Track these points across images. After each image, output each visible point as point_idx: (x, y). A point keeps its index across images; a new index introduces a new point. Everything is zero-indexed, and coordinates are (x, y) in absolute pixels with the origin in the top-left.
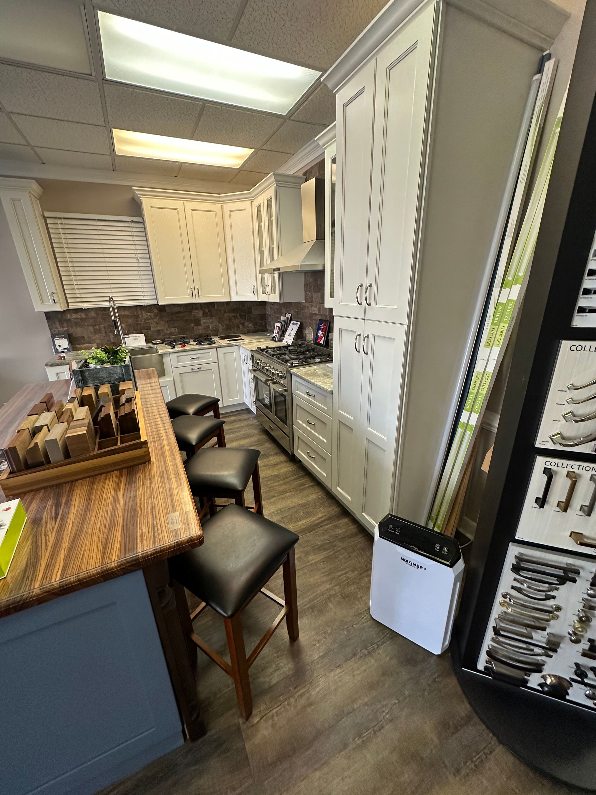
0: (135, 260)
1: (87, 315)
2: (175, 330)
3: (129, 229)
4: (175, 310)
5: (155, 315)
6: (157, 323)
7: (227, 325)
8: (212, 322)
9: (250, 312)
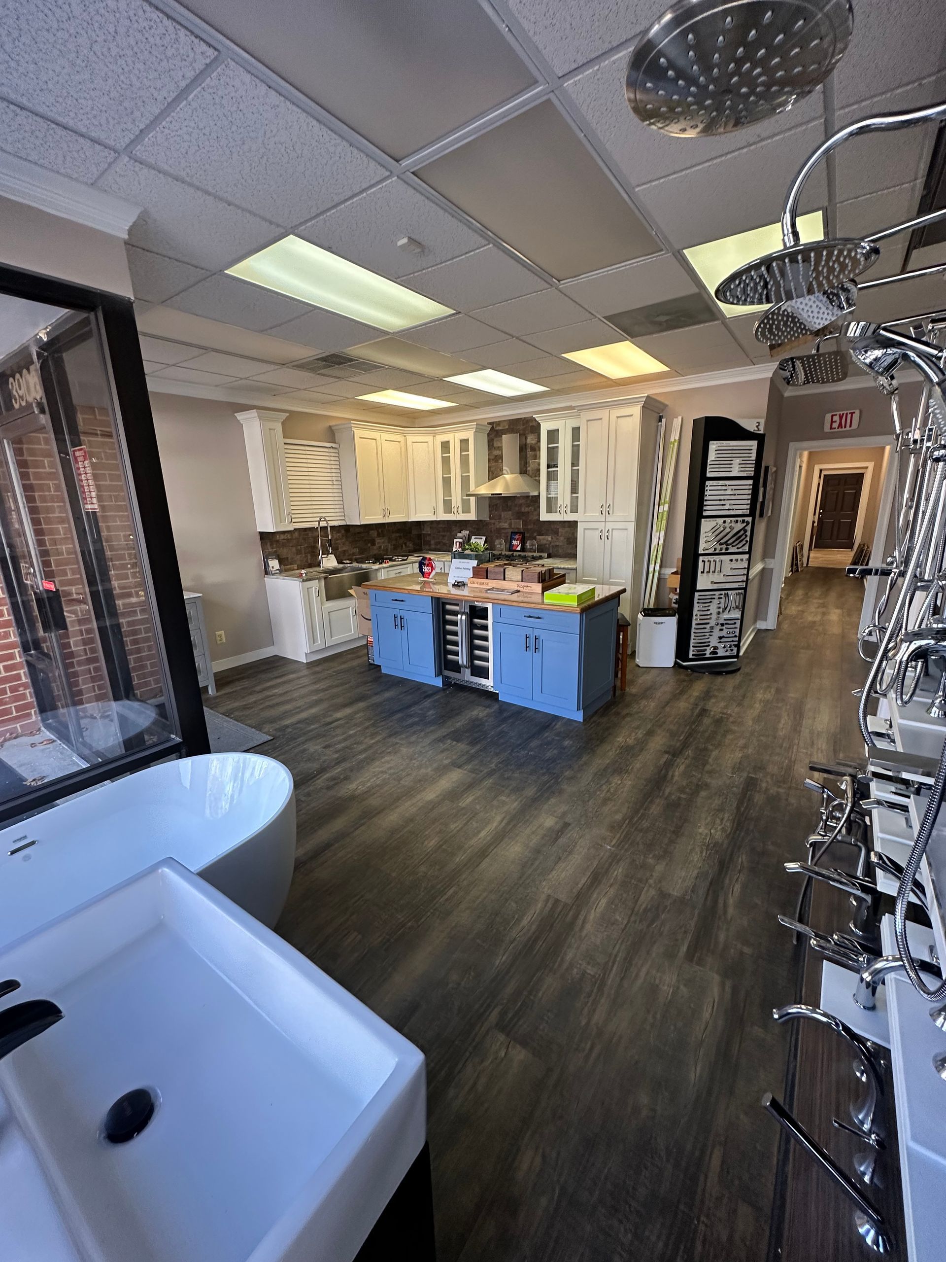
0: (331, 483)
1: (292, 536)
2: (356, 550)
3: (327, 454)
4: (358, 530)
5: (343, 536)
6: (344, 544)
7: (394, 545)
8: (383, 543)
9: (411, 533)
